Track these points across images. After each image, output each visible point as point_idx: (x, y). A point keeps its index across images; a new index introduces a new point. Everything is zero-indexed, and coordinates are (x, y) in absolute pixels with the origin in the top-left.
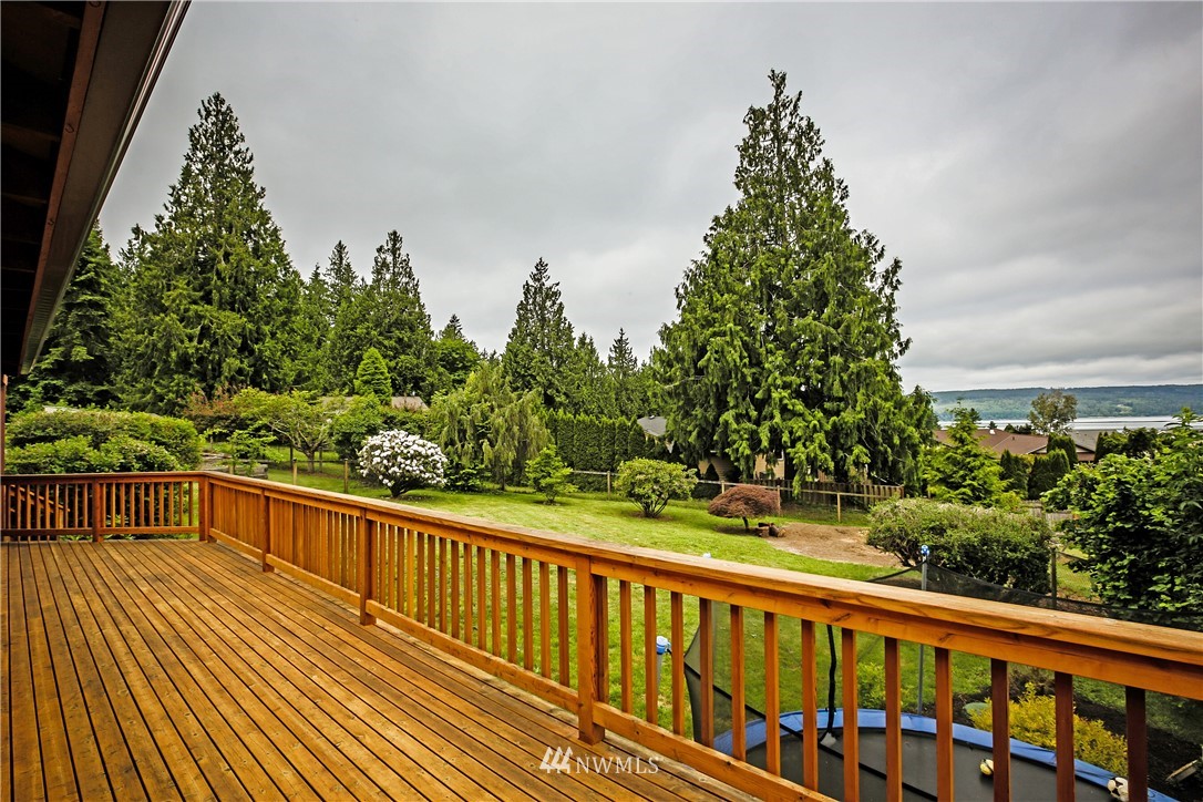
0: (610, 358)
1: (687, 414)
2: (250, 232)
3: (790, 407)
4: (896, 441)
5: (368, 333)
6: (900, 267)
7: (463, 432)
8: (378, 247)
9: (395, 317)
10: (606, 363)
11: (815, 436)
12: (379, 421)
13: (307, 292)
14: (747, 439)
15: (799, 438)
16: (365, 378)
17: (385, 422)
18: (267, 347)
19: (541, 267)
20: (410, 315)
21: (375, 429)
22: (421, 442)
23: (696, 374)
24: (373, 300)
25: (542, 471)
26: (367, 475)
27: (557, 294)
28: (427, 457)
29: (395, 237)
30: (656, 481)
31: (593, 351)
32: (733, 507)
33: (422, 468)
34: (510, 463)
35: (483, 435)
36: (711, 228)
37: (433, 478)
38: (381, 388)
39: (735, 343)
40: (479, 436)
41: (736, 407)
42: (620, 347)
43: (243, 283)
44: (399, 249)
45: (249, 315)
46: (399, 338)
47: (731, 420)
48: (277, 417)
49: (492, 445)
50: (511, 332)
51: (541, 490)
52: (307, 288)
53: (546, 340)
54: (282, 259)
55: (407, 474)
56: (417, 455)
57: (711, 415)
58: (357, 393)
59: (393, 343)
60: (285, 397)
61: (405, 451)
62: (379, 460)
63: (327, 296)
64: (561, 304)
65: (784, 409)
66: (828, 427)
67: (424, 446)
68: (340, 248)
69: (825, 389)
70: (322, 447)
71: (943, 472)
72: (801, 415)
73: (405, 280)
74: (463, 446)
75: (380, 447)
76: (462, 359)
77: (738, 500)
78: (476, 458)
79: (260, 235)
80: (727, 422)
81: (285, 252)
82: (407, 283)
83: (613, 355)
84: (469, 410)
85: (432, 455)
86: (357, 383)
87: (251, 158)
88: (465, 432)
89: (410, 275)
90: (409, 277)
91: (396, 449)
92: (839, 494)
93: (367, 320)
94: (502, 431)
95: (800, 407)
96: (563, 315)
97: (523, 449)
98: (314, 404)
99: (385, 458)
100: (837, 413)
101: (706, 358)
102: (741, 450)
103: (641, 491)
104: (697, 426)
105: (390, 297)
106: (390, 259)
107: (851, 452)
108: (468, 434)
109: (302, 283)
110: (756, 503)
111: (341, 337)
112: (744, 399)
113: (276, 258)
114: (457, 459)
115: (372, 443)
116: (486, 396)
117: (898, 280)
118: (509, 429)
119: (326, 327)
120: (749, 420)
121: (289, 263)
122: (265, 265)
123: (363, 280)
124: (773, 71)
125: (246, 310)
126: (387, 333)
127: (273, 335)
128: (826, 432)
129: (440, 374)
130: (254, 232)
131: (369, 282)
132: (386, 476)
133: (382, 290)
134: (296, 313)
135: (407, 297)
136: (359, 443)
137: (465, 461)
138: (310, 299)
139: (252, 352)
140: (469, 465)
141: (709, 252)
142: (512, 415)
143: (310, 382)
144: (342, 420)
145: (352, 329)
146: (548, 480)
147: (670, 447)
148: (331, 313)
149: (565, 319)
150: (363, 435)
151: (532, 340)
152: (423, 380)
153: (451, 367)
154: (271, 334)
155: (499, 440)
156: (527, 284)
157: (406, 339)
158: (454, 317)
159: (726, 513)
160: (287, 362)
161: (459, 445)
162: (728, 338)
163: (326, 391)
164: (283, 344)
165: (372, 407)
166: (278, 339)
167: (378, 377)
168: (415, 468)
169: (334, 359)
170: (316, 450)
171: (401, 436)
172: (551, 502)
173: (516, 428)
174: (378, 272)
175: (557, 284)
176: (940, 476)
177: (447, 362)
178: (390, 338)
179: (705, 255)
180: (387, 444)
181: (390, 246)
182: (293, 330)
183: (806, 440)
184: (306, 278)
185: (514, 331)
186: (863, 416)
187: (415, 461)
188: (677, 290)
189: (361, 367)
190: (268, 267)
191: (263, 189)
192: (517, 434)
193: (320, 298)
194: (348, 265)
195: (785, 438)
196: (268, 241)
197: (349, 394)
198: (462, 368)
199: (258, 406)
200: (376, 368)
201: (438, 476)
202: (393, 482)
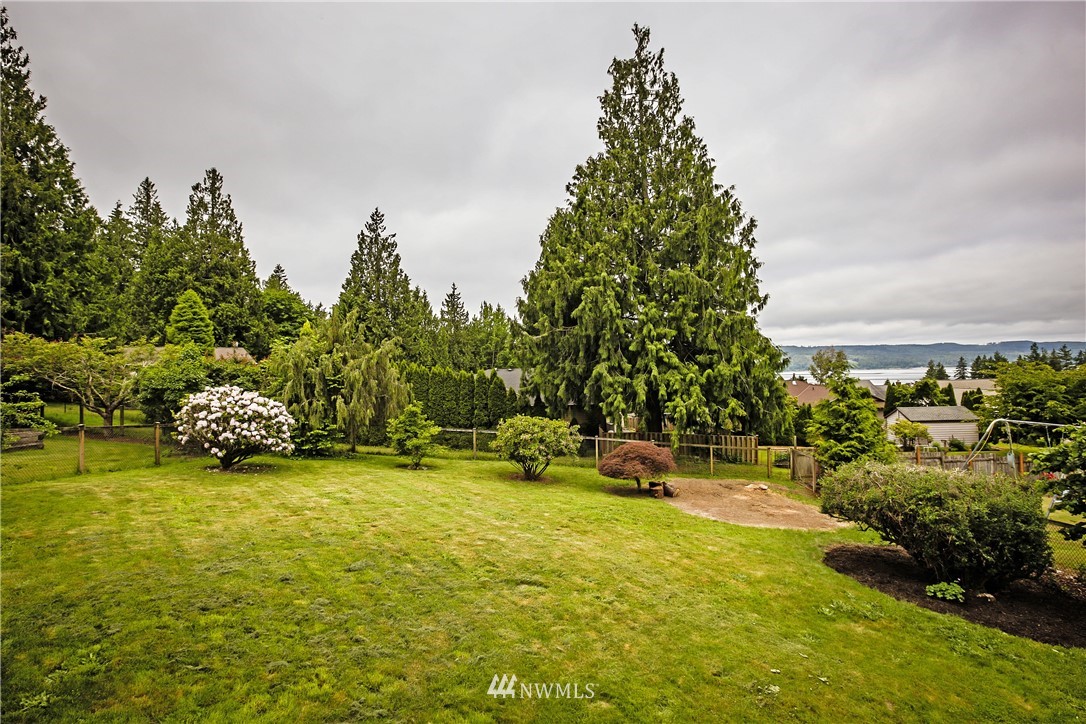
0: (442, 312)
1: (552, 368)
2: (25, 149)
3: (666, 360)
4: (767, 393)
5: (182, 278)
6: (755, 226)
7: (310, 387)
8: (195, 184)
9: (214, 261)
10: (439, 316)
11: (692, 389)
12: (202, 375)
13: (106, 232)
14: (622, 393)
15: (676, 392)
16: (180, 324)
17: (210, 376)
18: (50, 286)
19: (377, 217)
20: (232, 260)
21: (196, 384)
22: (261, 400)
23: (564, 324)
24: (188, 242)
25: (407, 431)
26: (187, 442)
27: (394, 245)
28: (270, 418)
29: (214, 176)
30: (542, 441)
31: (426, 305)
32: (628, 467)
33: (263, 432)
34: (367, 423)
35: (336, 391)
36: (575, 178)
37: (278, 445)
38: (201, 336)
39: (608, 292)
40: (330, 392)
41: (609, 359)
42: (453, 301)
43: (15, 209)
44: (219, 189)
45: (24, 248)
46: (218, 284)
47: (605, 373)
48: (61, 370)
49: (346, 403)
50: (344, 282)
51: (405, 452)
52: (105, 227)
53: (382, 291)
54: (70, 185)
55: (243, 441)
56: (257, 416)
57: (580, 368)
58: (170, 342)
59: (211, 289)
60: (72, 344)
61: (241, 412)
62: (205, 423)
63: (131, 237)
64: (397, 255)
65: (660, 362)
66: (703, 380)
67: (264, 405)
68: (147, 185)
69: (698, 341)
70: (123, 404)
71: (828, 425)
72: (676, 368)
73: (226, 222)
74: (310, 404)
75: (207, 407)
76: (288, 310)
77: (632, 459)
78: (326, 416)
79: (39, 153)
80: (600, 375)
81: (75, 177)
82: (228, 226)
83: (446, 309)
84: (316, 361)
85: (276, 416)
86: (169, 330)
87: (26, 61)
88: (313, 387)
89: (232, 218)
90: (232, 220)
91: (228, 410)
92: (711, 447)
93: (181, 264)
94: (358, 386)
95: (675, 360)
96: (400, 267)
97: (381, 405)
98: (113, 354)
99: (213, 421)
100: (710, 366)
101: (580, 307)
102: (616, 403)
103: (528, 453)
104: (564, 379)
105: (209, 239)
106: (208, 198)
107: (726, 405)
108: (317, 389)
109: (100, 222)
110: (653, 462)
111: (148, 281)
112: (616, 351)
113: (62, 182)
114: (303, 419)
115: (195, 402)
116: (337, 345)
117: (753, 239)
118: (365, 384)
119: (130, 270)
120: (622, 374)
121: (80, 191)
122: (45, 190)
123: (175, 221)
124: (636, 25)
125: (20, 241)
126: (204, 279)
127: (58, 273)
128: (701, 386)
129: (266, 325)
130: (32, 150)
131: (182, 223)
132: (214, 444)
133: (199, 231)
134: (91, 249)
135: (228, 240)
136: (175, 401)
137: (313, 421)
138: (110, 239)
139: (28, 292)
140: (318, 426)
141: (574, 200)
142: (369, 367)
143: (109, 329)
144: (151, 373)
145: (162, 273)
146: (415, 441)
147: (532, 401)
148: (136, 256)
149: (402, 271)
150: (181, 393)
151: (367, 291)
152: (247, 329)
153: (277, 317)
154: (56, 271)
155: (355, 397)
156: (362, 234)
157: (227, 286)
158: (278, 267)
159: (622, 474)
160: (78, 306)
161: (305, 402)
162: (601, 288)
163: (128, 340)
164: (72, 284)
165: (193, 358)
166: (65, 278)
167: (196, 323)
168: (254, 432)
169: (139, 305)
170: (116, 407)
171: (234, 393)
172: (417, 466)
173: (373, 383)
174: (193, 211)
175: (394, 236)
176: (824, 428)
177: (271, 313)
178: (209, 284)
179: (570, 204)
180: (216, 404)
181: (208, 185)
182: (85, 269)
183: (683, 394)
184: (105, 216)
185: (348, 282)
186: (738, 368)
187: (254, 424)
188: (542, 238)
189: (175, 311)
190: (51, 192)
191: (43, 99)
192: (375, 389)
193: (122, 239)
194: (157, 205)
195: (662, 391)
196: (51, 161)
197: (161, 344)
198: (287, 320)
199: (30, 356)
200: (195, 313)
201: (284, 441)
202: (224, 452)
